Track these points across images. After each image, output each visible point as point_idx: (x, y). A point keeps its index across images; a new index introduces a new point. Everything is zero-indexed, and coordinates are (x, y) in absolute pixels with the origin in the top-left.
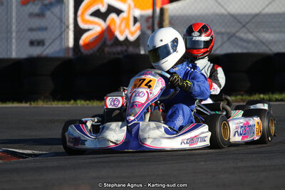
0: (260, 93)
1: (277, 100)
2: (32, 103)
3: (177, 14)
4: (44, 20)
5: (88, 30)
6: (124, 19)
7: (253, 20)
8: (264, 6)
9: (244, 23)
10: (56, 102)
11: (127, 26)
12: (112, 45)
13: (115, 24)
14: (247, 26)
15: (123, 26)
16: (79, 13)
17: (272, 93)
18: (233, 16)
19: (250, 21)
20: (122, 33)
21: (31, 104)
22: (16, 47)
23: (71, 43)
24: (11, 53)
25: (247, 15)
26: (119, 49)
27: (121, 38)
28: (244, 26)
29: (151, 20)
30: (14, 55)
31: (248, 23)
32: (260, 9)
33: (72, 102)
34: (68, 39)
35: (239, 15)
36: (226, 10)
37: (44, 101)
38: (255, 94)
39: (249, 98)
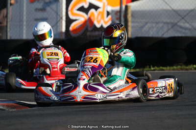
0: (193, 64)
3: (137, 9)
4: (46, 13)
5: (76, 20)
7: (190, 14)
9: (183, 17)
11: (103, 18)
12: (92, 31)
13: (94, 17)
14: (185, 18)
15: (99, 18)
16: (70, 8)
18: (175, 11)
19: (187, 14)
20: (99, 22)
22: (26, 31)
23: (64, 29)
24: (23, 36)
25: (187, 10)
26: (97, 33)
27: (98, 26)
28: (183, 18)
29: (119, 14)
30: (24, 37)
31: (185, 16)
32: (195, 7)
34: (62, 26)
35: (180, 10)
36: (170, 7)
38: (190, 65)
39: (186, 67)
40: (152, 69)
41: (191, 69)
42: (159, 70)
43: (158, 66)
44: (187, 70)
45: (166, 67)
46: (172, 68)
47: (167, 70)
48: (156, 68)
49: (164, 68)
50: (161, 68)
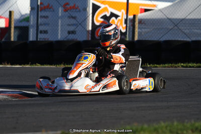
0: (181, 63)
1: (190, 67)
3: (145, 18)
6: (119, 20)
7: (181, 22)
8: (187, 15)
14: (178, 26)
17: (188, 63)
18: (170, 19)
19: (179, 22)
21: (56, 66)
25: (179, 19)
28: (176, 25)
31: (178, 24)
35: (173, 19)
38: (179, 63)
39: (175, 65)
40: (148, 66)
41: (179, 67)
42: (154, 67)
43: (153, 64)
44: (176, 67)
45: (160, 64)
46: (164, 65)
47: (160, 67)
49: (157, 66)
50: (155, 65)
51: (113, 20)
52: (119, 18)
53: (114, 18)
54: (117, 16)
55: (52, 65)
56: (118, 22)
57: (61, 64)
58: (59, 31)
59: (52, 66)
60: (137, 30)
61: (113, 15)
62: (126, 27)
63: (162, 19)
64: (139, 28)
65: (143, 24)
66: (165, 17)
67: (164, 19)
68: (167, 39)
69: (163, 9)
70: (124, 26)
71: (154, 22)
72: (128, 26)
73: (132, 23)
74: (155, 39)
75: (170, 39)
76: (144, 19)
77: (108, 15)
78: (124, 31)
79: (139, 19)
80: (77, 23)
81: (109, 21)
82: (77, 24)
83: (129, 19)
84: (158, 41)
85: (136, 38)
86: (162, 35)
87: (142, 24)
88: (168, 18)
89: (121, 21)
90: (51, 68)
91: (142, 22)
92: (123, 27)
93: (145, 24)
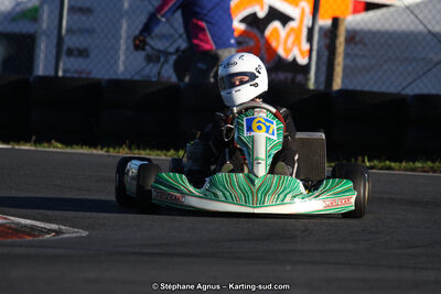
2: (111, 150)
6: (292, 30)
10: (148, 151)
11: (297, 41)
21: (108, 151)
33: (172, 152)
37: (130, 148)
40: (368, 164)
42: (381, 169)
43: (380, 160)
45: (401, 162)
46: (411, 165)
47: (399, 170)
48: (376, 162)
49: (393, 164)
50: (388, 163)
51: (276, 30)
52: (292, 24)
53: (276, 24)
54: (285, 19)
55: (95, 147)
56: (288, 36)
57: (120, 146)
58: (121, 52)
59: (94, 151)
60: (340, 60)
61: (274, 14)
62: (311, 51)
63: (412, 33)
64: (347, 55)
65: (360, 46)
66: (421, 27)
67: (420, 33)
68: (425, 91)
69: (417, 5)
70: (306, 46)
71: (390, 42)
72: (315, 47)
73: (327, 41)
74: (392, 90)
75: (434, 92)
76: (362, 31)
77: (262, 14)
78: (303, 61)
79: (348, 31)
80: (172, 31)
81: (263, 31)
82: (172, 36)
83: (321, 29)
84: (398, 94)
85: (337, 84)
86: (410, 80)
87: (356, 44)
88: (430, 32)
89: (297, 32)
90: (93, 155)
91: (357, 39)
92: (300, 51)
93: (365, 45)
